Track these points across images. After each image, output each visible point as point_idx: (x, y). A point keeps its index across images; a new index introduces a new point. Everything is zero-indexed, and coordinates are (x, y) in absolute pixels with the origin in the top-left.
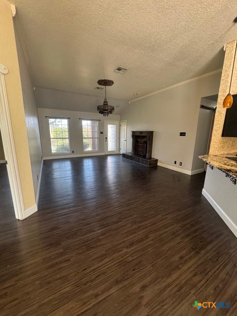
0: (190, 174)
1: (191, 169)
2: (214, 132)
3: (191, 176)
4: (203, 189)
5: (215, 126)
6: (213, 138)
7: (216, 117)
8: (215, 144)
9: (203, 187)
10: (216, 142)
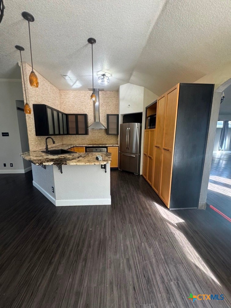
0: (24, 173)
1: (23, 168)
2: (29, 133)
3: (25, 173)
4: (33, 181)
5: (28, 127)
6: (29, 137)
7: (27, 120)
8: (32, 142)
9: (32, 180)
10: (32, 141)
